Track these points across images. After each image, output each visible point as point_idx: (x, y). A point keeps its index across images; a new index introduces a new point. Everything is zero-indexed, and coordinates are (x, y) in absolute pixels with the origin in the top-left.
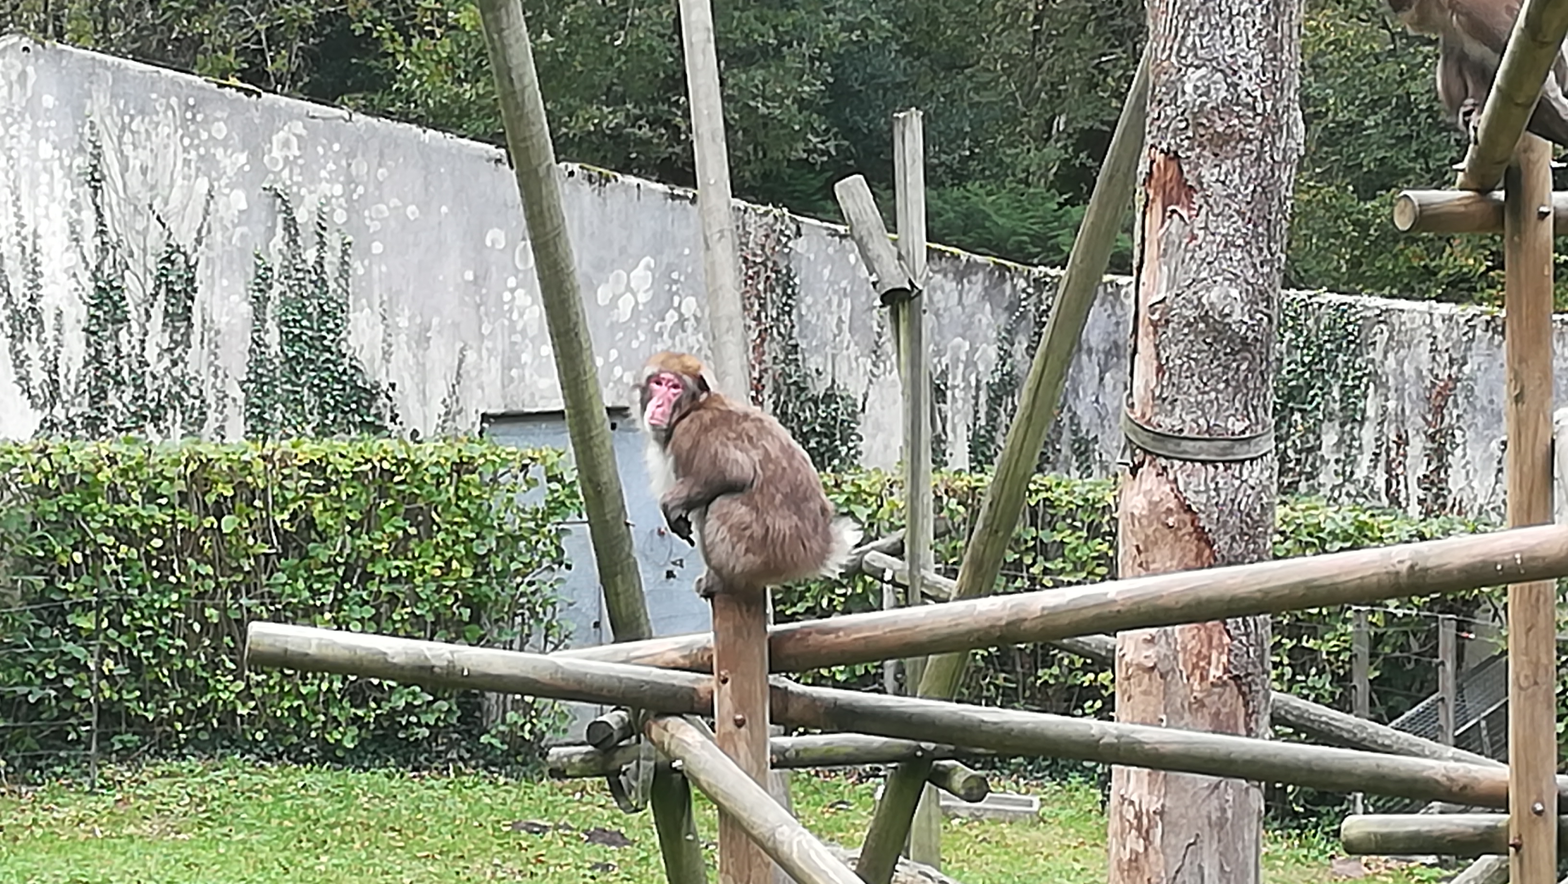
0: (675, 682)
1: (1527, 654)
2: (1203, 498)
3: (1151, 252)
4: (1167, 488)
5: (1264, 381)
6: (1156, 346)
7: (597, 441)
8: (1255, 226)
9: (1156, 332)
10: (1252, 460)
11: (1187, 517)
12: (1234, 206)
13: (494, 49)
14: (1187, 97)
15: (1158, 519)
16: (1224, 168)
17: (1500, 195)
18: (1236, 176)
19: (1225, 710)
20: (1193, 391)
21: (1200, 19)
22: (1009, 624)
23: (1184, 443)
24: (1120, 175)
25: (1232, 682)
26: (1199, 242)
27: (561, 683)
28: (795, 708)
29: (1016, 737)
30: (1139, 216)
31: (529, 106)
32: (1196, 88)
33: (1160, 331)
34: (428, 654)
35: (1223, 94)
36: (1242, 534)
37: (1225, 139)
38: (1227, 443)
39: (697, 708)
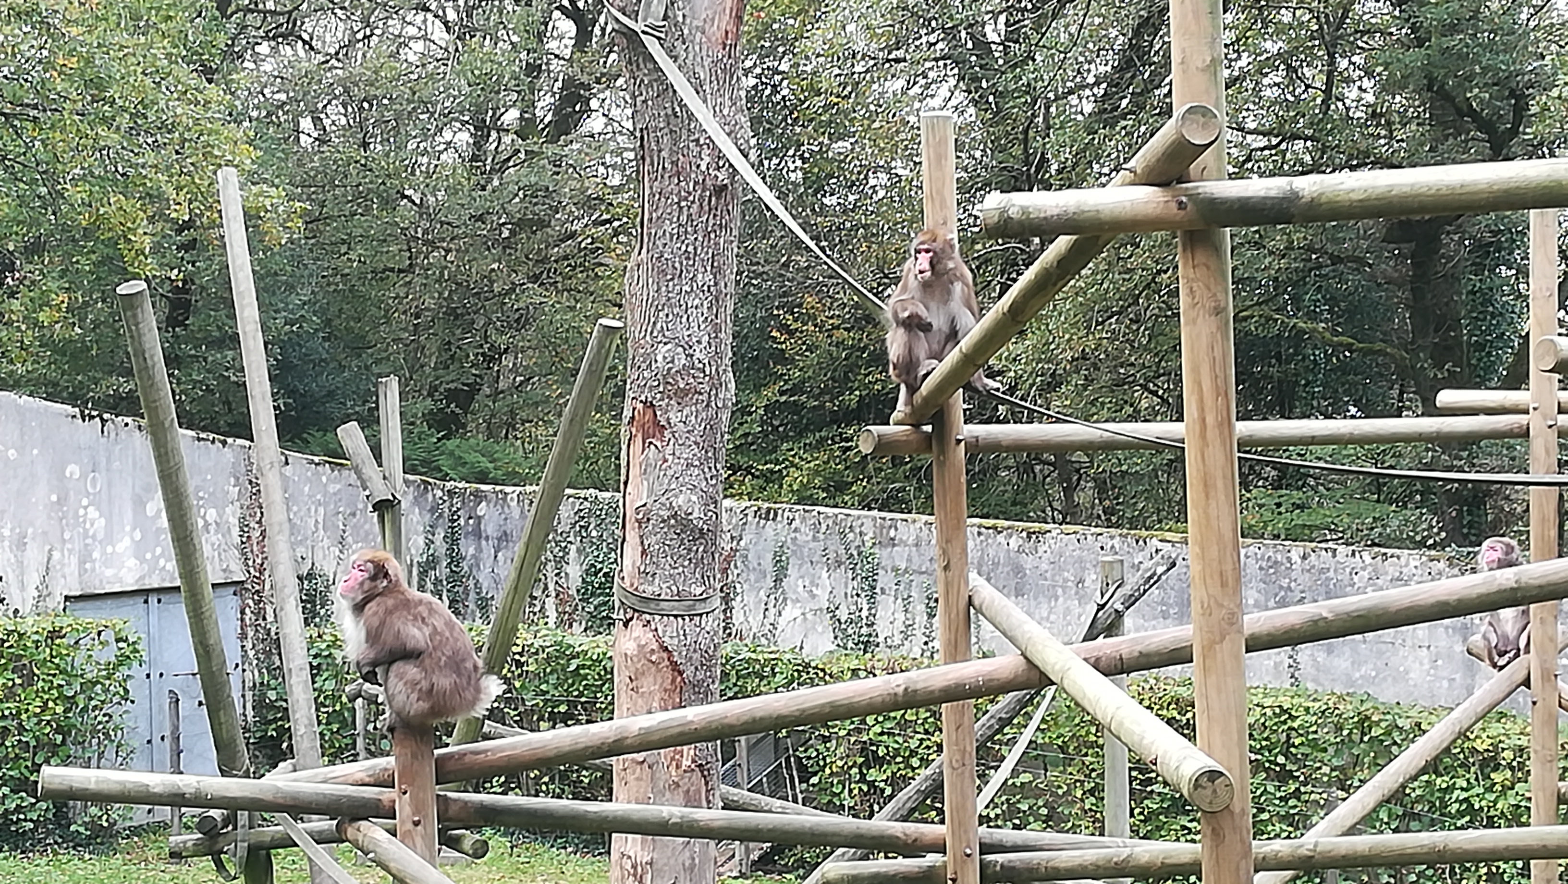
0: (365, 795)
1: (957, 745)
2: (676, 641)
3: (634, 472)
4: (651, 635)
5: (714, 558)
6: (641, 537)
7: (207, 614)
8: (706, 452)
9: (640, 527)
10: (707, 613)
11: (665, 655)
12: (693, 439)
13: (132, 337)
14: (659, 364)
15: (645, 657)
16: (685, 413)
17: (928, 428)
18: (693, 418)
19: (693, 788)
20: (667, 567)
21: (666, 311)
22: (615, 741)
23: (662, 603)
24: (578, 418)
25: (697, 769)
26: (669, 463)
27: (281, 801)
28: (453, 810)
29: (610, 822)
30: (624, 447)
31: (158, 378)
32: (665, 358)
33: (644, 526)
34: (181, 784)
35: (683, 362)
36: (702, 665)
37: (685, 392)
38: (691, 603)
39: (382, 813)
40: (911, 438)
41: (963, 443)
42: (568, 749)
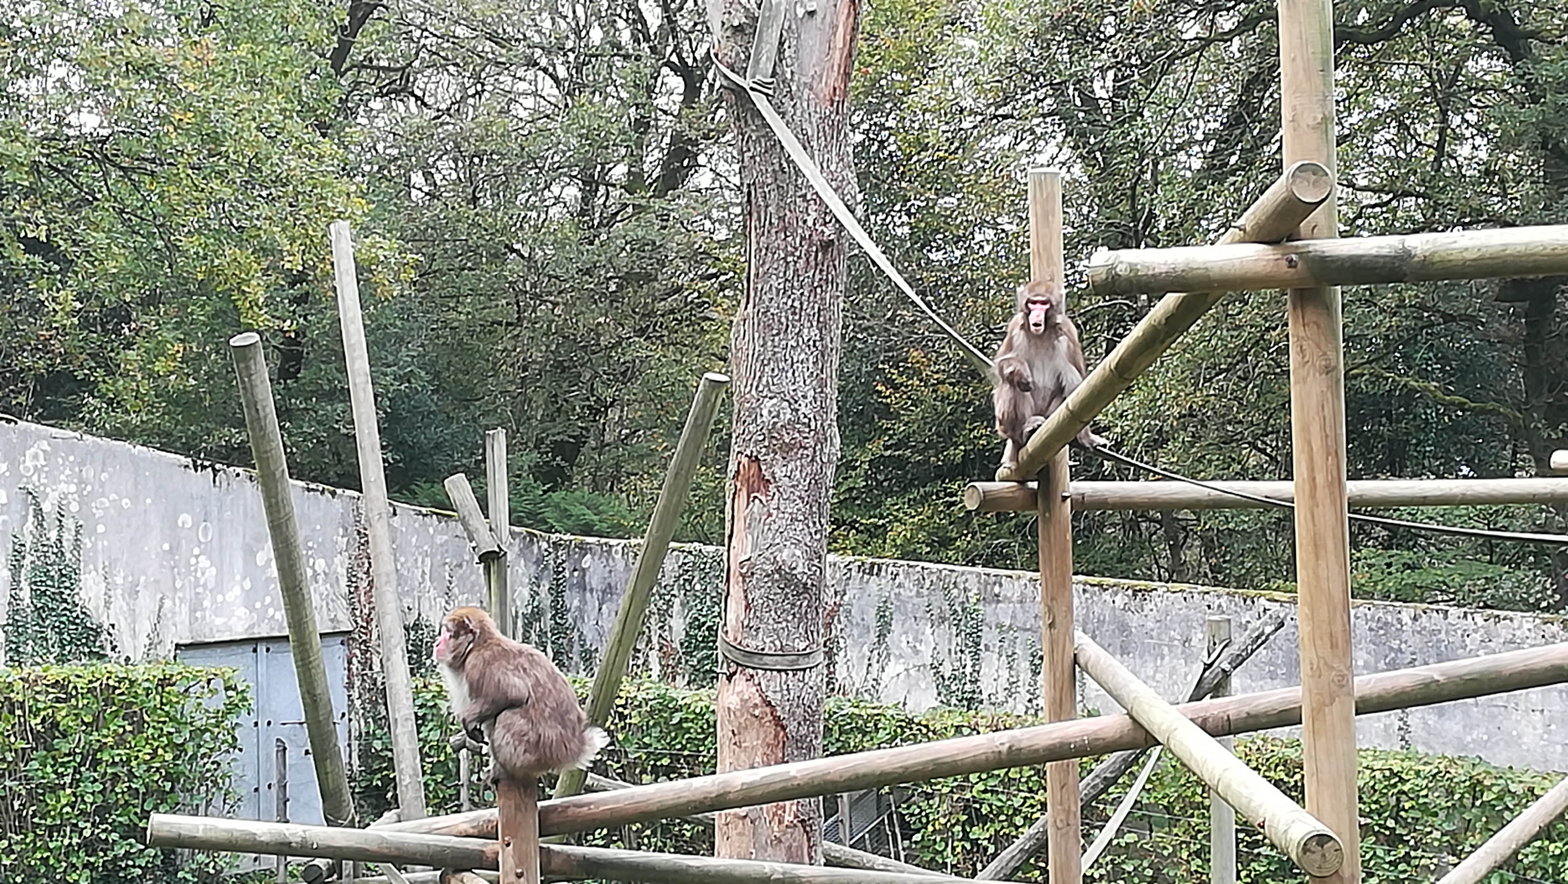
0: (469, 846)
1: (1061, 804)
2: (779, 696)
3: (739, 525)
4: (754, 689)
5: (818, 613)
6: (745, 591)
8: (811, 507)
9: (744, 581)
10: (811, 668)
11: (768, 710)
12: (798, 493)
13: (244, 388)
14: (764, 419)
15: (748, 712)
16: (790, 468)
17: (1034, 485)
18: (798, 472)
19: (795, 844)
20: (771, 621)
21: (772, 366)
23: (765, 658)
25: (799, 825)
26: (774, 518)
27: (386, 851)
28: (556, 863)
30: (729, 502)
31: (269, 429)
32: (770, 412)
33: (748, 580)
34: (287, 834)
35: (788, 416)
36: (805, 720)
37: (790, 447)
38: (794, 657)
39: (485, 864)
40: (1016, 494)
41: (1069, 500)
42: (671, 802)
